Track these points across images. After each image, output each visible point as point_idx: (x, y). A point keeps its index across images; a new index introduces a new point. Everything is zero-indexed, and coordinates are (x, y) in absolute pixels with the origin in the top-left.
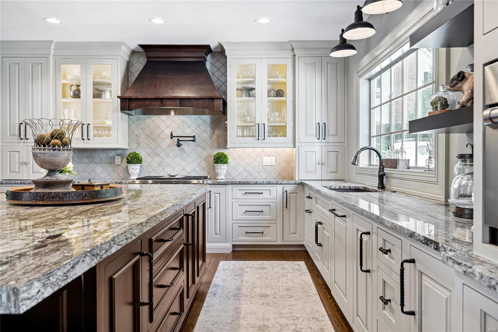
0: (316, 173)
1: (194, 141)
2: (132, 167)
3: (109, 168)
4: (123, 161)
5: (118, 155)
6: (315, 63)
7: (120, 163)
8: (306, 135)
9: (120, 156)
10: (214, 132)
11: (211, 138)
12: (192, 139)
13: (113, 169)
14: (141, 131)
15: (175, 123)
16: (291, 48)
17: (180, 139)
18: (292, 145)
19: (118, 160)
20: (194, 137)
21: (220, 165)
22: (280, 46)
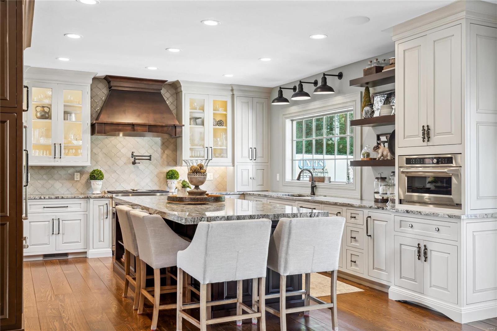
0: (249, 186)
1: (150, 160)
2: (97, 183)
3: (68, 184)
4: (82, 177)
5: (77, 172)
6: (248, 102)
7: (79, 179)
8: (242, 156)
9: (79, 172)
10: (164, 152)
11: (161, 157)
12: (149, 158)
13: (72, 184)
14: (99, 150)
15: (130, 144)
16: (231, 88)
17: (137, 158)
18: (231, 164)
19: (77, 176)
20: (150, 156)
21: (174, 180)
22: (223, 86)
